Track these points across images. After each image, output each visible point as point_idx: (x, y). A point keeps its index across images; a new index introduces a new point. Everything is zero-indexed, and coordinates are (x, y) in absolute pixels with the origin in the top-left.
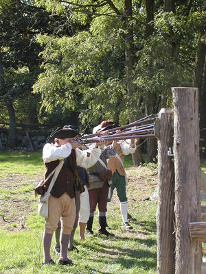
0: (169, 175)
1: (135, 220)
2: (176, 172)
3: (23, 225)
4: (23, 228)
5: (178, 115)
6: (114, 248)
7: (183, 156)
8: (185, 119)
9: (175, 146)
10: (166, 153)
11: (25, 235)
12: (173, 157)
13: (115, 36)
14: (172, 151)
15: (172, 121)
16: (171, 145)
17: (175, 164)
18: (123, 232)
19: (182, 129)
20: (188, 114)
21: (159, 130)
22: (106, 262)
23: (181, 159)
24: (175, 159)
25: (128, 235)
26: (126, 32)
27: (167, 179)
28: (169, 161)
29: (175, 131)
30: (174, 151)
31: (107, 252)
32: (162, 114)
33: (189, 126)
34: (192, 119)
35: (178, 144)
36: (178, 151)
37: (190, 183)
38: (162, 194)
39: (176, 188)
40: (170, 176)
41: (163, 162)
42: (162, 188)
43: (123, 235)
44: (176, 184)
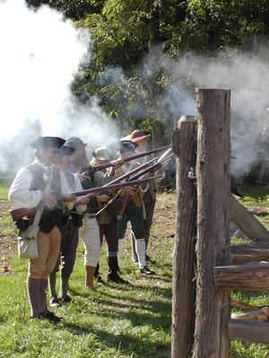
0: (191, 204)
1: (154, 263)
2: (199, 199)
3: (6, 268)
4: (6, 270)
5: (203, 125)
6: (124, 299)
7: (208, 178)
8: (212, 129)
9: (198, 166)
10: (187, 174)
11: (8, 280)
12: (195, 180)
13: (135, 21)
14: (194, 172)
15: (195, 132)
16: (193, 164)
17: (198, 189)
18: (138, 279)
19: (207, 143)
20: (216, 124)
21: (178, 143)
22: (113, 317)
23: (205, 182)
24: (198, 183)
25: (143, 282)
26: (148, 16)
27: (188, 208)
28: (190, 185)
29: (199, 146)
30: (197, 173)
31: (115, 305)
32: (182, 123)
33: (216, 140)
34: (221, 130)
35: (202, 163)
36: (202, 173)
37: (217, 215)
38: (181, 229)
39: (198, 221)
40: (191, 206)
41: (182, 186)
42: (181, 220)
43: (137, 283)
44: (199, 215)
